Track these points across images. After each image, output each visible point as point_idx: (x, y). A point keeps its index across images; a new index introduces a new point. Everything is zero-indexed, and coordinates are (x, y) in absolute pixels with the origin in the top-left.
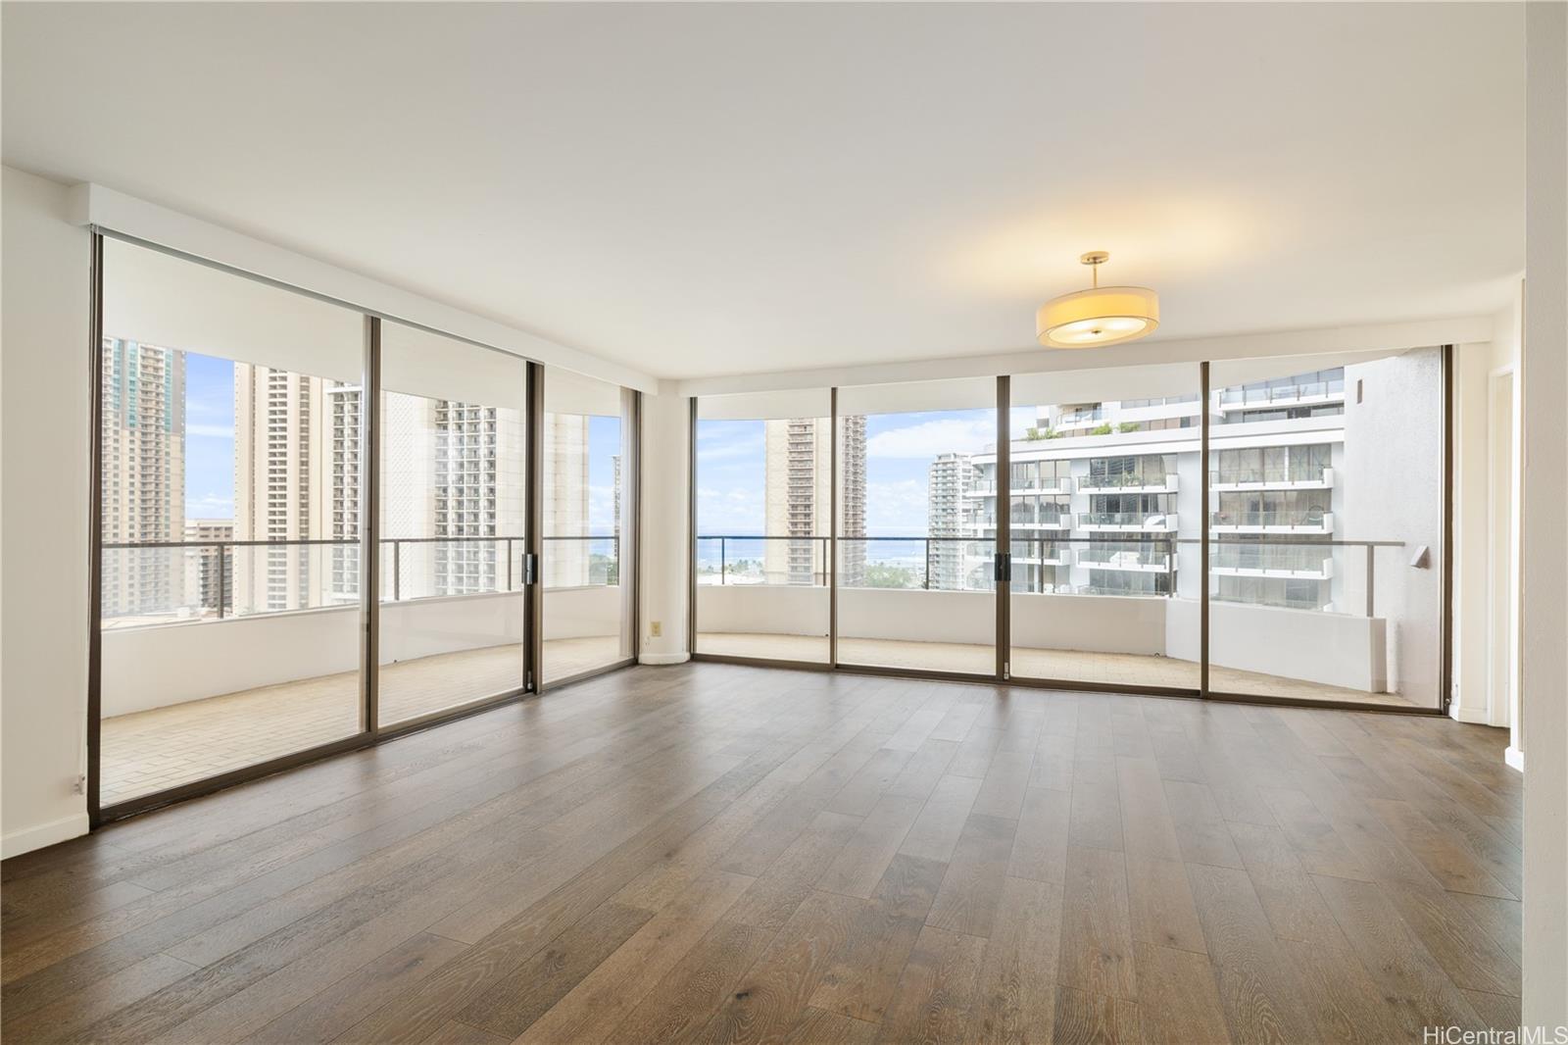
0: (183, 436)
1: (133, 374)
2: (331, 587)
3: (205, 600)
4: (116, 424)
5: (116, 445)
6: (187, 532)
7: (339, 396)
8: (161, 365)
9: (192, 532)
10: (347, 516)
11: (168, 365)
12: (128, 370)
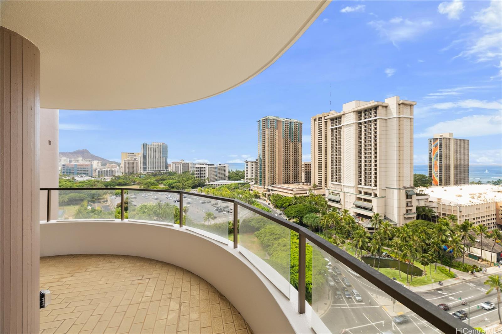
0: (302, 143)
1: (292, 130)
2: (330, 180)
3: (306, 181)
4: (290, 141)
5: (289, 146)
7: (332, 129)
8: (298, 127)
9: (303, 165)
10: (334, 161)
11: (299, 127)
12: (292, 129)
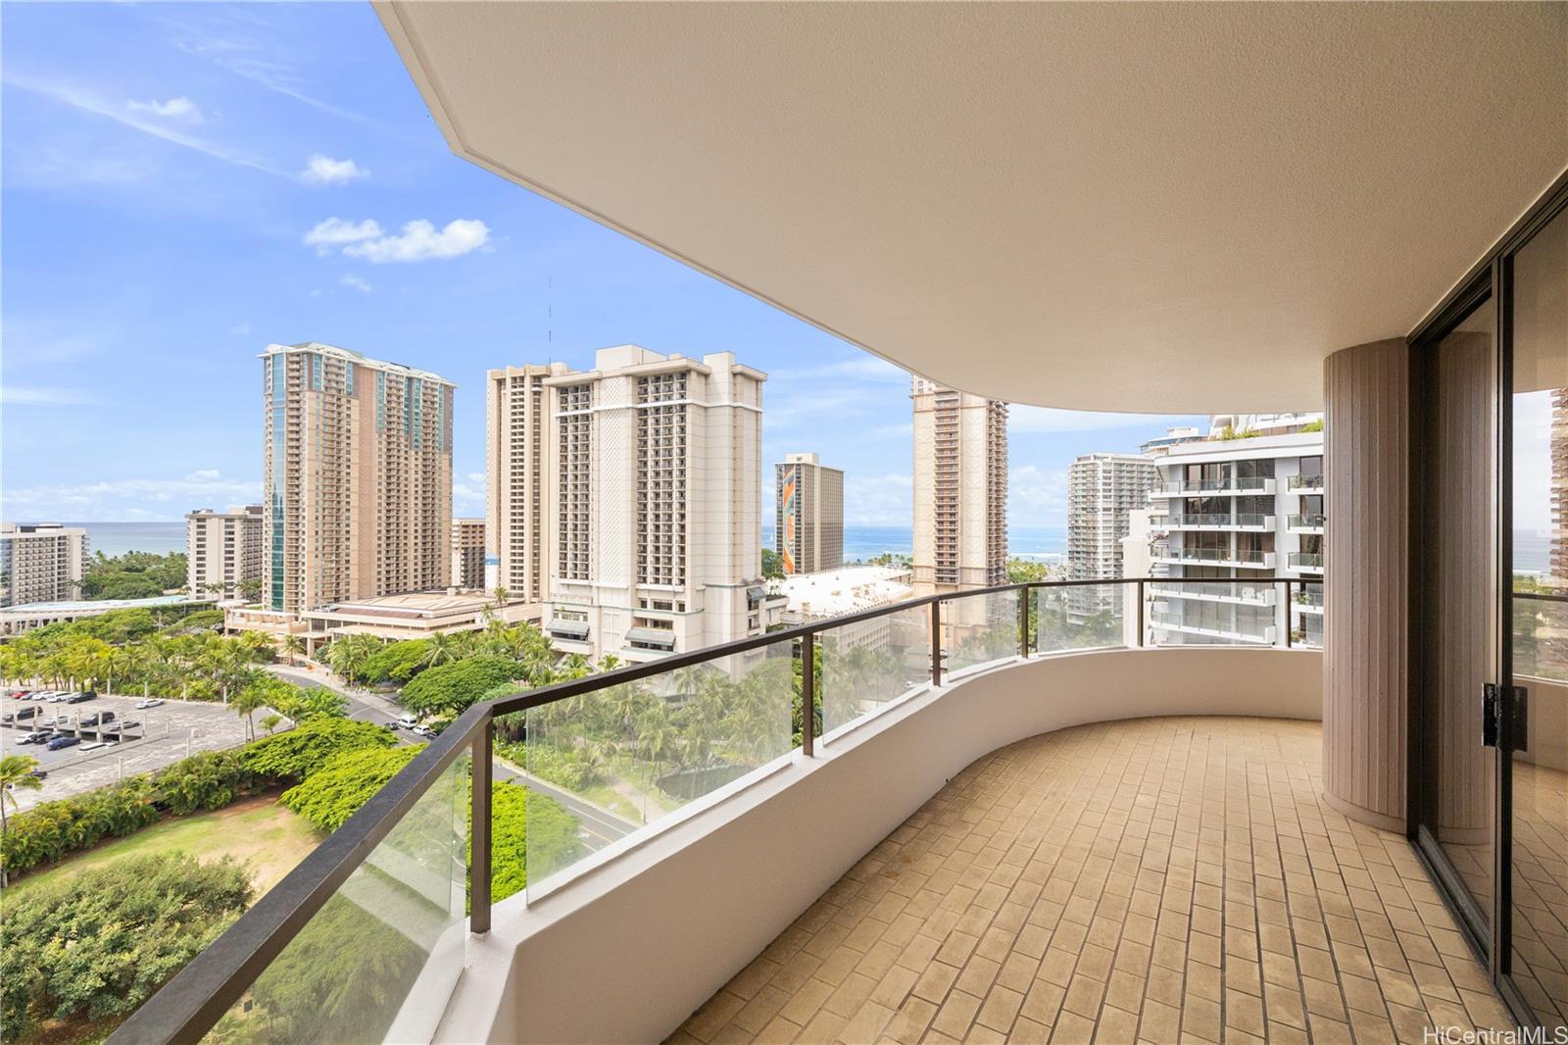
0: (451, 454)
1: (417, 407)
2: (557, 574)
3: (466, 582)
4: (406, 446)
5: (406, 462)
6: (453, 529)
7: (564, 419)
8: (436, 399)
9: (456, 529)
10: (570, 516)
11: (440, 399)
12: (414, 404)
